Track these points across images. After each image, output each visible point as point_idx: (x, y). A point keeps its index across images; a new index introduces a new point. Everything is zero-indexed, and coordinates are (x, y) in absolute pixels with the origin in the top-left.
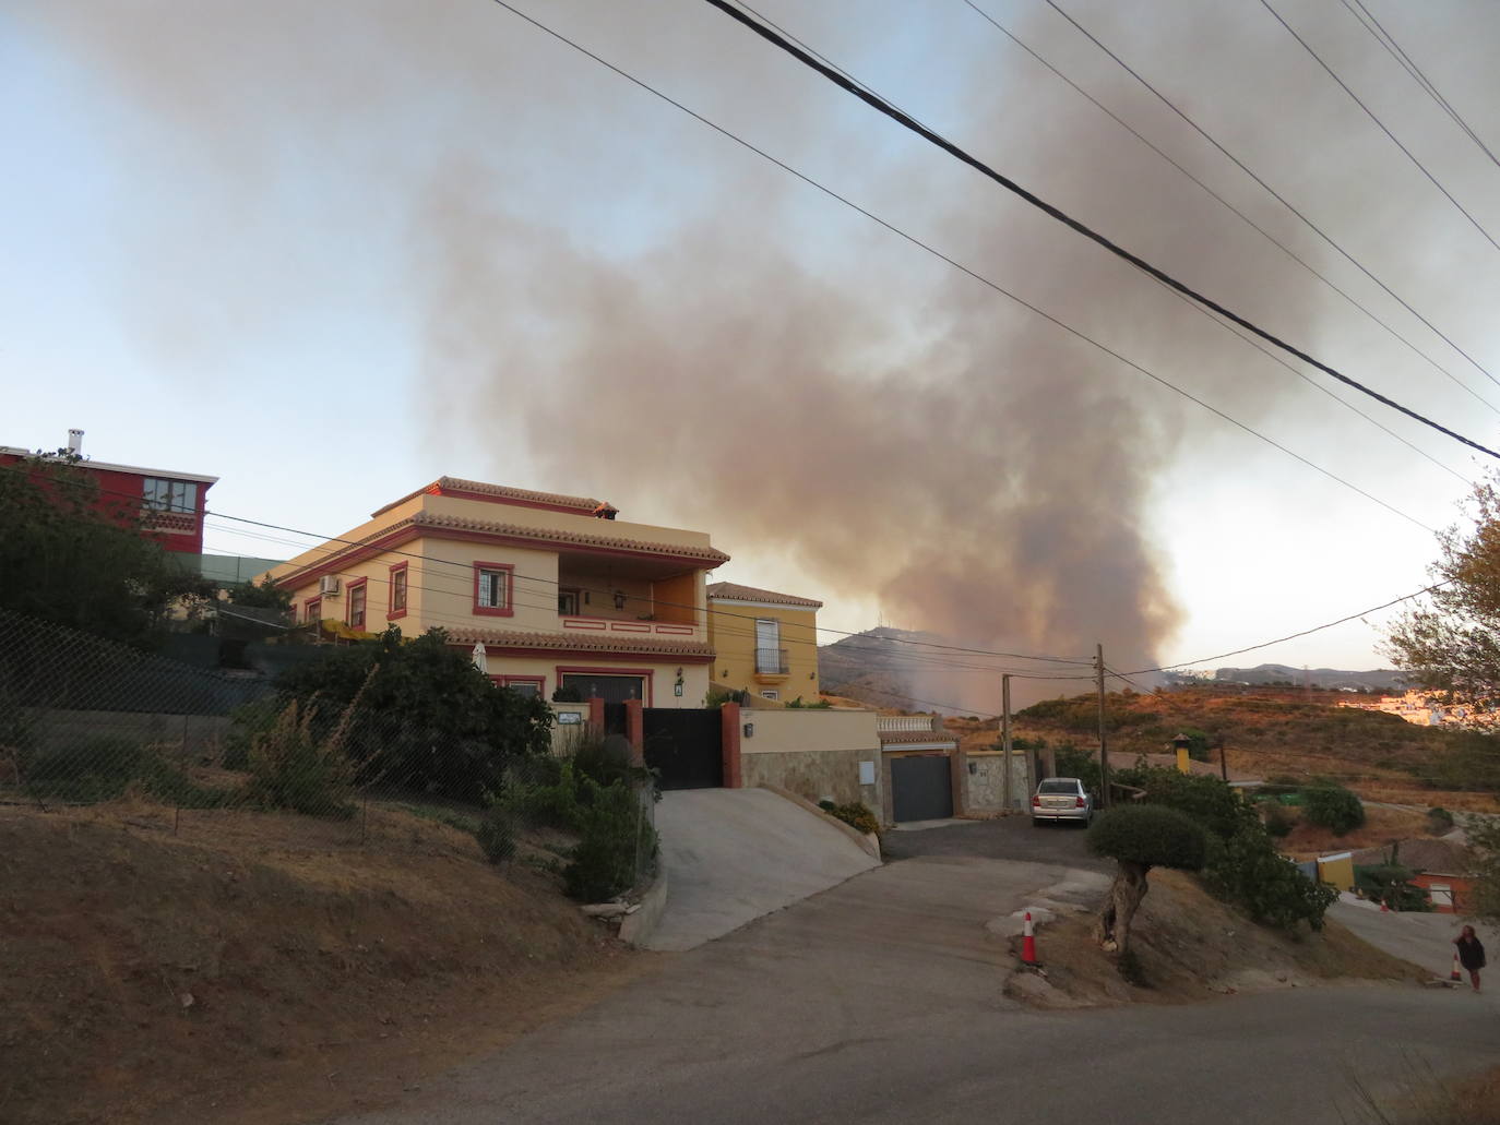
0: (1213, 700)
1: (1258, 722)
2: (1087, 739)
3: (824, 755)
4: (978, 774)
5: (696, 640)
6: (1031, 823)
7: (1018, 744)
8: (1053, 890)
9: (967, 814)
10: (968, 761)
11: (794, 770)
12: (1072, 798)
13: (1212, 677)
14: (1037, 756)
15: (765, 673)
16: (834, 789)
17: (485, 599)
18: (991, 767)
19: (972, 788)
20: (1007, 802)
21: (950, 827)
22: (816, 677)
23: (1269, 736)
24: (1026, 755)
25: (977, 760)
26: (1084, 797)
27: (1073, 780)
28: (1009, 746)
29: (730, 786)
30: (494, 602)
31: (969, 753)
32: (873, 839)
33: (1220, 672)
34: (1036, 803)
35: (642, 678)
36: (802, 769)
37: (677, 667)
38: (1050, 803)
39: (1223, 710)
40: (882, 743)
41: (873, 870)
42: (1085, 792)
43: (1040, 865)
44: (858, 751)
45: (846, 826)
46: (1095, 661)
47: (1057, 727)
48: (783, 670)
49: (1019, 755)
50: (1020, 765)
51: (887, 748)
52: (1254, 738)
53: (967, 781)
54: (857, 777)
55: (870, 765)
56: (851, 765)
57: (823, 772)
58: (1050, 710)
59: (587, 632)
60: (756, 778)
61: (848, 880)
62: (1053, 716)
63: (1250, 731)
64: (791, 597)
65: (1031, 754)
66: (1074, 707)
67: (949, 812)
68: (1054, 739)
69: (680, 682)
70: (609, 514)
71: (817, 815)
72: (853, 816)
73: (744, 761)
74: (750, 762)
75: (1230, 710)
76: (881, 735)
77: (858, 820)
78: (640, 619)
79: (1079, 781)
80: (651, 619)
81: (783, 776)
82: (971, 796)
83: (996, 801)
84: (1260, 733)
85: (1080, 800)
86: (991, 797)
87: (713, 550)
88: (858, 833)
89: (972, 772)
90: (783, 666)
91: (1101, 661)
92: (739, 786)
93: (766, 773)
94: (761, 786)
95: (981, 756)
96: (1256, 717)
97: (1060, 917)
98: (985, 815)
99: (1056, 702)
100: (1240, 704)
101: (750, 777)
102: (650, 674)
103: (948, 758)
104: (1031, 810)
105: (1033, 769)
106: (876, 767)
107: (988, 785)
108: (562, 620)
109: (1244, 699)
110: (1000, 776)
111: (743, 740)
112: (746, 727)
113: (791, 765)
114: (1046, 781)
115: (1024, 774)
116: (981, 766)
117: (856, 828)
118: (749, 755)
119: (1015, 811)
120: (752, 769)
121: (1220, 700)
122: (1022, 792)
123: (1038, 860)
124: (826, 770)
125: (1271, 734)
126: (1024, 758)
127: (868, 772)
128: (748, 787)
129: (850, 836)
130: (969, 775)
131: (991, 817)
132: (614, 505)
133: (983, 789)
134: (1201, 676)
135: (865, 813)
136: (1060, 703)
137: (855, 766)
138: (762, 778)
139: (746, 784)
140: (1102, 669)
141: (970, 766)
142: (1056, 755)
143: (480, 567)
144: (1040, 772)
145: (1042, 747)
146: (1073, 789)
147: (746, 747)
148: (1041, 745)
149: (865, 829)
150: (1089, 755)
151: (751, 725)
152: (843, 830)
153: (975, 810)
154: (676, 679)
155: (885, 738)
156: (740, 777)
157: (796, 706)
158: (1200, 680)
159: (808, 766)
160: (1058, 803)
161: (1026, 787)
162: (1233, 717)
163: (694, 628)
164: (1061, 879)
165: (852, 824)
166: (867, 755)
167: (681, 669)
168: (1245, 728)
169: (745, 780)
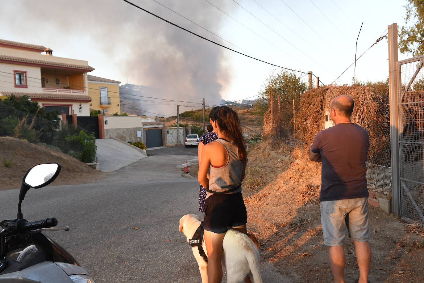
0: (240, 111)
1: (252, 118)
2: (200, 124)
3: (127, 129)
4: (170, 134)
5: (85, 95)
6: (184, 146)
7: (181, 125)
8: (191, 161)
9: (167, 145)
10: (167, 130)
11: (119, 133)
12: (195, 139)
13: (241, 103)
14: (186, 128)
15: (104, 105)
16: (130, 138)
17: (18, 82)
18: (173, 132)
19: (168, 138)
20: (178, 142)
21: (162, 148)
22: (119, 105)
23: (256, 122)
24: (183, 128)
25: (170, 130)
26: (198, 139)
27: (196, 135)
28: (179, 125)
29: (102, 138)
30: (21, 83)
31: (167, 128)
32: (144, 150)
33: (244, 101)
34: (186, 141)
35: (69, 107)
36: (121, 133)
37: (79, 103)
38: (190, 141)
39: (242, 114)
40: (143, 125)
41: (146, 158)
42: (199, 138)
43: (187, 156)
44: (136, 128)
45: (137, 148)
46: (203, 103)
47: (190, 120)
48: (109, 103)
49: (181, 128)
50: (182, 131)
51: (145, 127)
52: (251, 123)
53: (167, 136)
54: (136, 135)
55: (140, 131)
56: (135, 132)
57: (127, 134)
58: (188, 114)
59: (51, 93)
60: (109, 135)
61: (140, 160)
62: (189, 116)
63: (250, 121)
64: (111, 80)
65: (184, 128)
66: (196, 113)
67: (161, 145)
68: (190, 124)
69: (81, 108)
70: (50, 52)
71: (128, 145)
72: (138, 145)
73: (105, 131)
74: (107, 131)
75: (245, 114)
76: (142, 123)
77: (140, 146)
78: (65, 88)
79: (197, 135)
80: (68, 88)
81: (116, 135)
82: (168, 140)
83: (175, 141)
84: (253, 121)
85: (197, 140)
86: (173, 140)
87: (89, 66)
88: (141, 149)
89: (168, 133)
90: (109, 102)
91: (204, 103)
92: (104, 138)
93: (111, 134)
94: (110, 138)
95: (170, 129)
96: (252, 116)
97: (192, 165)
98: (172, 145)
99: (190, 111)
100: (248, 112)
101: (107, 135)
102: (71, 105)
103: (161, 129)
104: (184, 143)
105: (185, 132)
106: (141, 132)
107: (172, 137)
108: (43, 89)
109: (249, 110)
110: (176, 134)
111: (105, 125)
112: (105, 121)
113: (118, 132)
114: (189, 135)
115: (182, 134)
116: (171, 132)
117: (140, 148)
118: (107, 129)
119: (180, 144)
120: (107, 133)
121: (242, 111)
122: (182, 139)
123: (187, 155)
124: (128, 133)
125: (256, 121)
126: (182, 129)
127: (139, 134)
128: (107, 138)
129: (138, 150)
130: (167, 134)
131: (173, 146)
132: (52, 49)
133: (171, 138)
134: (238, 102)
135: (141, 144)
136: (192, 112)
137: (136, 132)
138: (110, 136)
139: (106, 138)
140: (204, 105)
141: (168, 131)
142: (191, 128)
143: (16, 72)
144: (187, 133)
145: (188, 126)
146: (196, 137)
147: (106, 127)
148: (187, 125)
149: (142, 148)
150: (200, 128)
151: (107, 121)
152: (136, 149)
153: (169, 144)
154: (79, 107)
155: (144, 124)
156: (104, 136)
157: (116, 115)
158: (237, 104)
159: (123, 132)
160: (192, 141)
161: (183, 137)
162: (245, 116)
163: (84, 91)
164: (193, 158)
165: (138, 147)
166: (139, 129)
167: (81, 104)
168: (249, 120)
169: (106, 137)
